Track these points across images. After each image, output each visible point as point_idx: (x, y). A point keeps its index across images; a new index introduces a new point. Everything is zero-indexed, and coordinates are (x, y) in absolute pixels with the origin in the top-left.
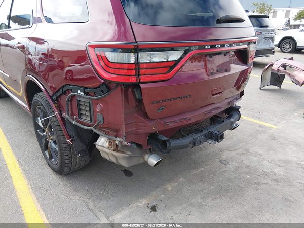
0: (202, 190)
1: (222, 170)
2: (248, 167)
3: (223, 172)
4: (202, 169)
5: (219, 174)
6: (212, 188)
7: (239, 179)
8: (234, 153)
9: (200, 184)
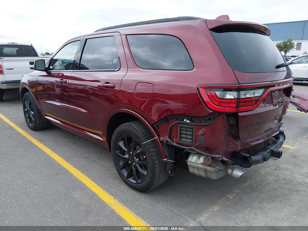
0: (257, 198)
1: (265, 183)
2: (284, 179)
3: (267, 184)
4: (250, 182)
5: (264, 185)
6: (264, 195)
7: (282, 188)
8: (269, 169)
9: (254, 193)
